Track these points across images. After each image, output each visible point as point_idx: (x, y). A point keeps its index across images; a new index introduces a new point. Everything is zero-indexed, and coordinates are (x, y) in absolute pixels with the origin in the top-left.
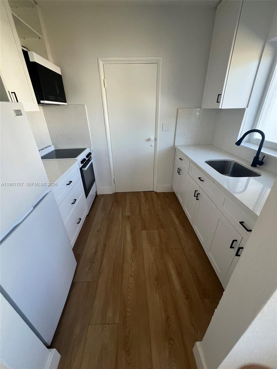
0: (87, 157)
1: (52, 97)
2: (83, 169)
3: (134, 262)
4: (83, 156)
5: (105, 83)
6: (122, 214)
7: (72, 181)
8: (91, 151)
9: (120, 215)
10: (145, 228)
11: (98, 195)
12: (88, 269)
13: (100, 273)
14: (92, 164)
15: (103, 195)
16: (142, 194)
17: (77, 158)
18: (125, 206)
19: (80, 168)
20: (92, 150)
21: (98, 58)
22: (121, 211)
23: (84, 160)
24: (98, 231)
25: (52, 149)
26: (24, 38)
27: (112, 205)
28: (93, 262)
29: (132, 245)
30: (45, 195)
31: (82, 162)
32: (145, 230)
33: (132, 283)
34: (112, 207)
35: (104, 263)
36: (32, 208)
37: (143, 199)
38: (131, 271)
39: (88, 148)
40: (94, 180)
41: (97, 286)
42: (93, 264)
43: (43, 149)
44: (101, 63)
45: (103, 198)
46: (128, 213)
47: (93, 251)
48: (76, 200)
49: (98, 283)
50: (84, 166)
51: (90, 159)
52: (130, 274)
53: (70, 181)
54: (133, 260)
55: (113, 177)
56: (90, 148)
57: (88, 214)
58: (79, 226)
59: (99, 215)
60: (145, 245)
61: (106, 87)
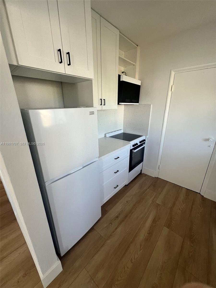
0: (140, 142)
1: (128, 101)
2: (133, 151)
3: (141, 250)
4: (137, 141)
5: (172, 88)
6: (154, 199)
7: (119, 157)
8: (146, 139)
9: (151, 199)
10: (169, 226)
11: (142, 173)
12: (105, 226)
13: (111, 235)
14: (144, 148)
15: (146, 175)
16: (184, 191)
17: (131, 142)
18: (160, 194)
19: (130, 150)
20: (148, 138)
21: (172, 70)
22: (154, 196)
23: (137, 144)
24: (127, 202)
25: (122, 132)
26: (126, 67)
27: (150, 186)
28: (111, 223)
29: (147, 233)
30: (92, 163)
31: (133, 146)
32: (169, 228)
33: (129, 268)
34: (148, 188)
35: (117, 230)
36: (82, 167)
37: (182, 197)
38: (134, 256)
39: (145, 136)
40: (141, 160)
41: (104, 244)
42: (110, 224)
43: (112, 132)
44: (173, 73)
45: (145, 177)
46: (159, 202)
47: (116, 215)
48: (118, 171)
49: (106, 242)
50: (135, 149)
51: (143, 144)
52: (132, 258)
53: (118, 157)
54: (141, 248)
55: (159, 164)
56: (146, 136)
57: (128, 185)
58: (115, 191)
59: (135, 189)
60: (160, 244)
61: (172, 91)
